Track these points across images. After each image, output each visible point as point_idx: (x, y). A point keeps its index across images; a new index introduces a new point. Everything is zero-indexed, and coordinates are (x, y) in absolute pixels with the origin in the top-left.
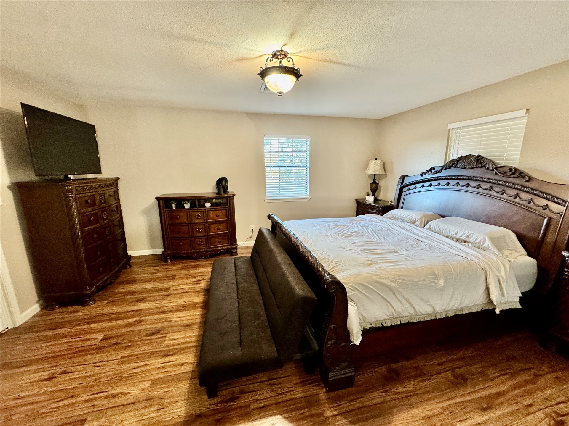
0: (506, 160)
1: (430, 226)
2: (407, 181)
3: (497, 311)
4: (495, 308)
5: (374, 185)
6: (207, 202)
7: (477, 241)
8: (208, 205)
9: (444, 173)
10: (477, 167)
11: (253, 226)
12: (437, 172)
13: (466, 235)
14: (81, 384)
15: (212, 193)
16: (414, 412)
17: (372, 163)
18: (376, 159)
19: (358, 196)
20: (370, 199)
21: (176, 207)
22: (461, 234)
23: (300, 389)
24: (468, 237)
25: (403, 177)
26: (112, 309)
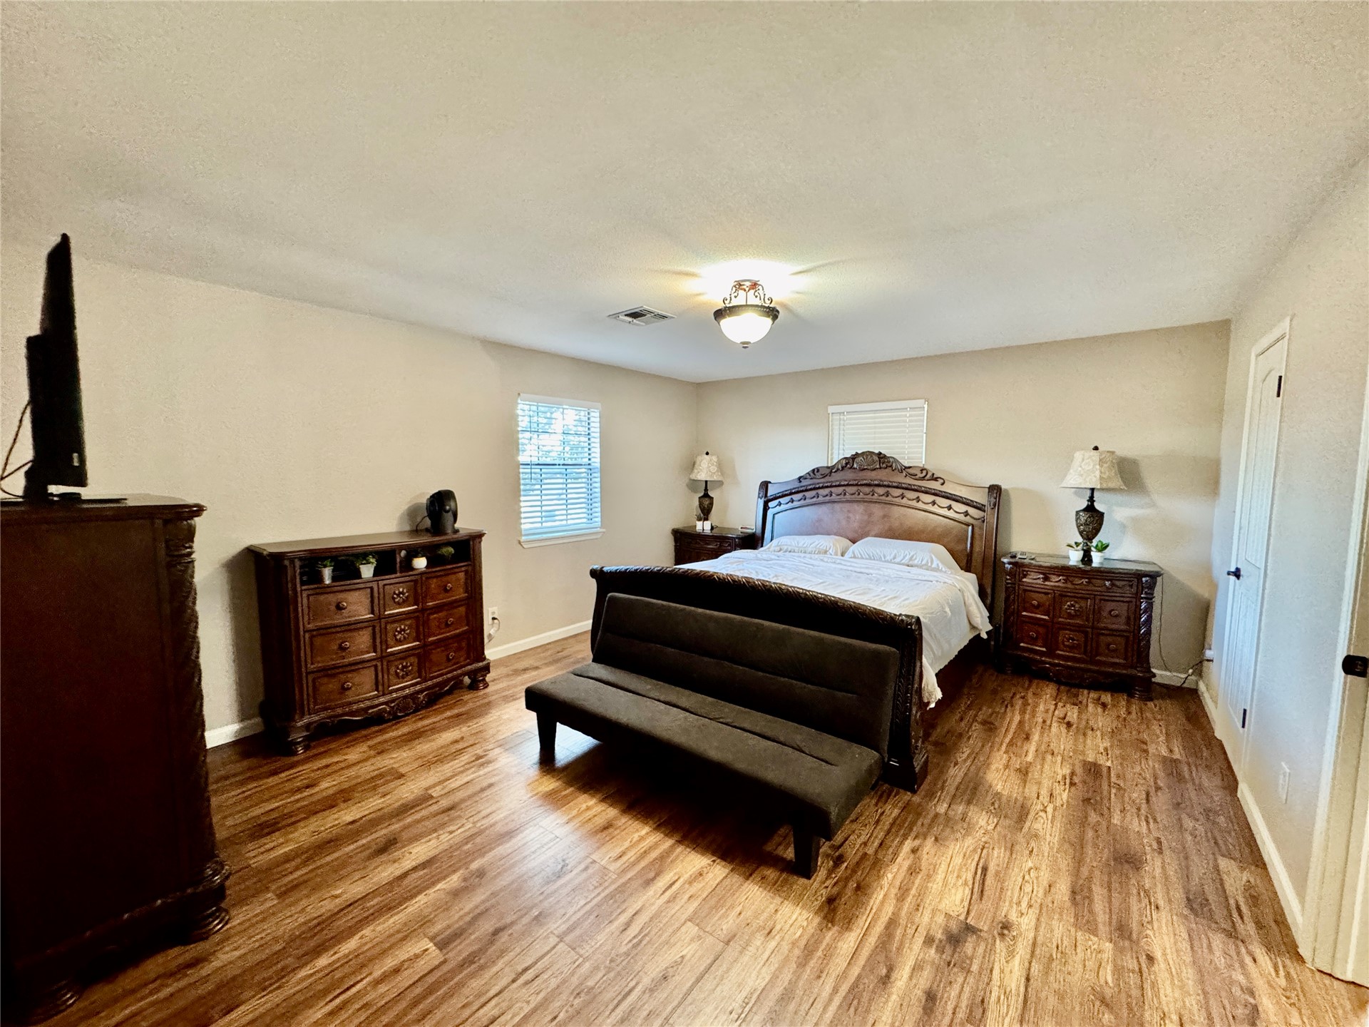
0: (909, 458)
1: (854, 553)
2: (772, 491)
3: (984, 636)
4: (977, 633)
5: (706, 502)
6: (416, 557)
7: (924, 562)
8: (421, 563)
9: (836, 477)
10: (880, 468)
11: (495, 609)
12: (824, 476)
13: (908, 557)
14: (555, 1018)
15: (397, 532)
16: (993, 767)
17: (704, 461)
18: (707, 454)
19: (679, 524)
20: (704, 527)
21: (334, 579)
22: (902, 557)
23: (888, 807)
24: (911, 559)
25: (765, 485)
26: (336, 897)
